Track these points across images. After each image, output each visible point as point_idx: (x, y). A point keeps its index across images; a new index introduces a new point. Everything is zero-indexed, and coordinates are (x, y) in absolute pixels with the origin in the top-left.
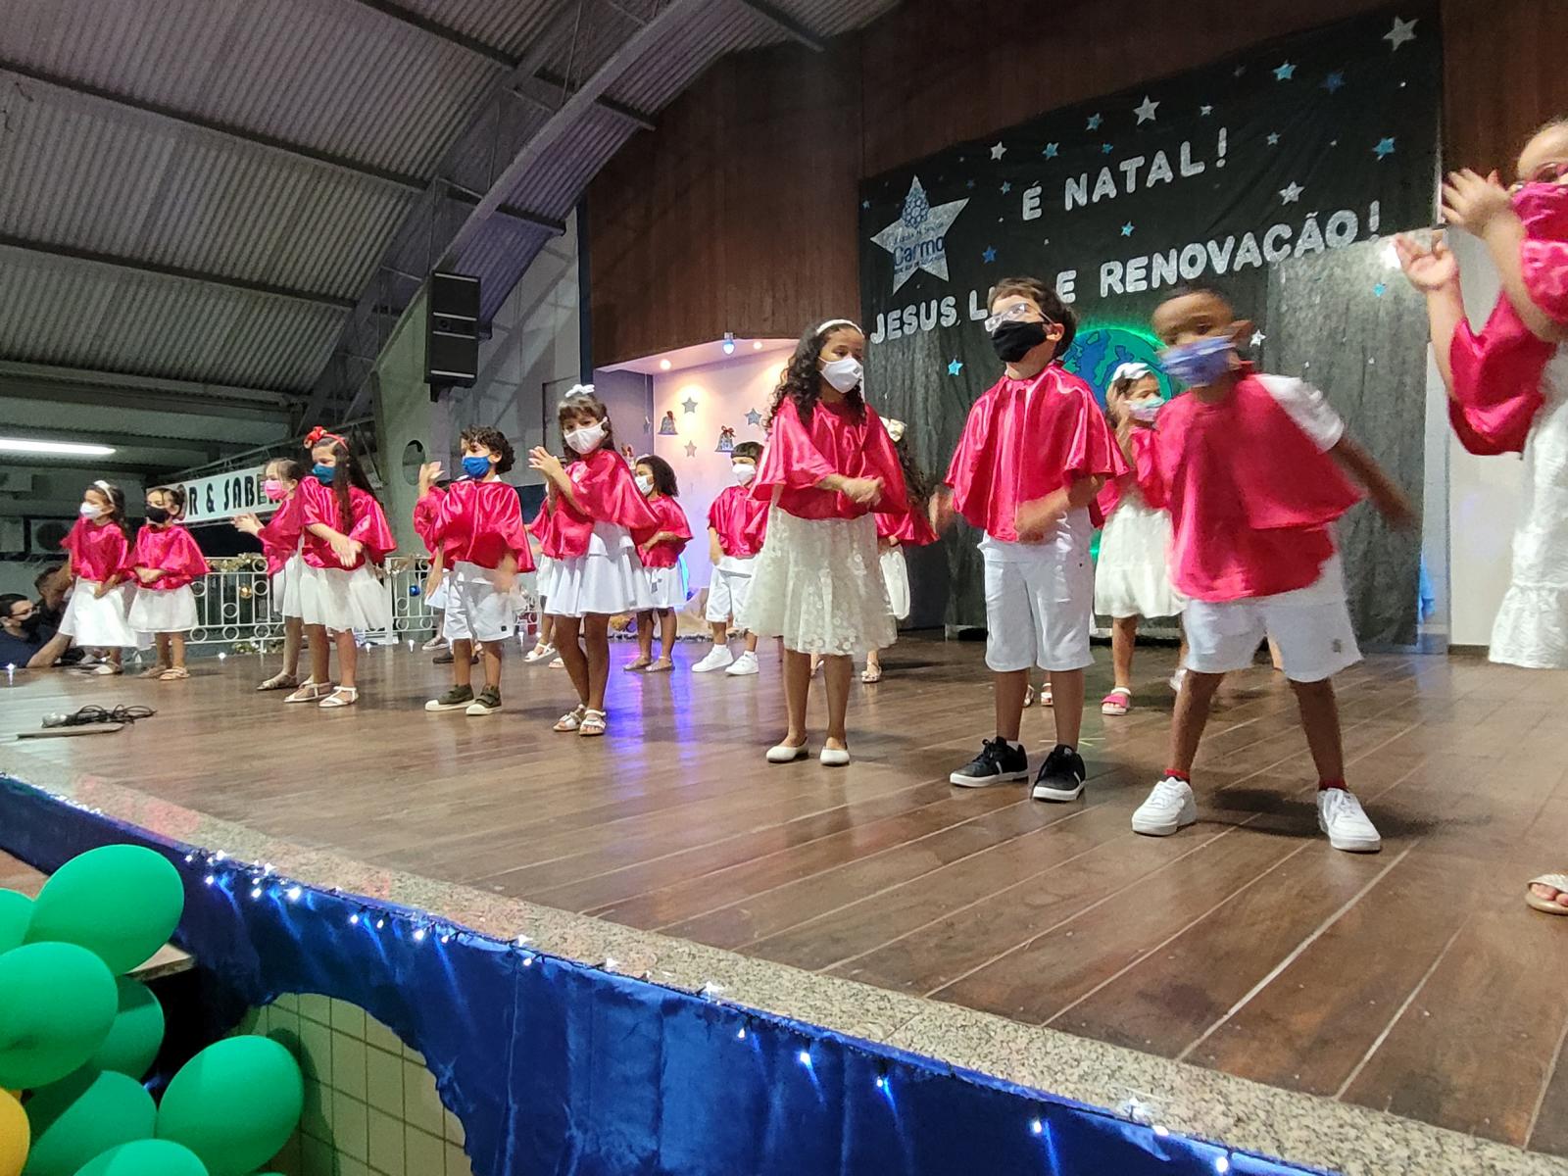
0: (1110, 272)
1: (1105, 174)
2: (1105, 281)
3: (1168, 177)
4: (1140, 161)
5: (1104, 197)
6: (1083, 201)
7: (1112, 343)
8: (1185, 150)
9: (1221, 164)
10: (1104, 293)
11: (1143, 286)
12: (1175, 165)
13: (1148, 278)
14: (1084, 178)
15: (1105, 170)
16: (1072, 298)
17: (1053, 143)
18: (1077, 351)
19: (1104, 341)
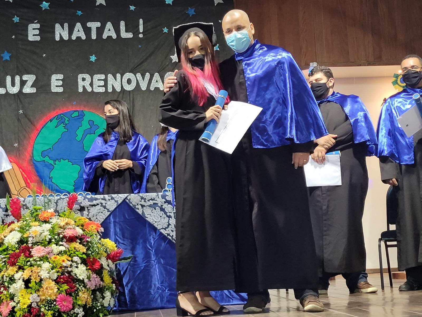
0: (84, 79)
1: (78, 26)
2: (81, 83)
3: (114, 36)
4: (98, 24)
5: (79, 38)
6: (66, 37)
7: (86, 119)
8: (122, 24)
9: (141, 36)
10: (81, 90)
11: (102, 90)
12: (117, 31)
13: (106, 86)
14: (66, 25)
15: (78, 25)
16: (61, 90)
17: (46, 2)
18: (65, 119)
19: (81, 116)
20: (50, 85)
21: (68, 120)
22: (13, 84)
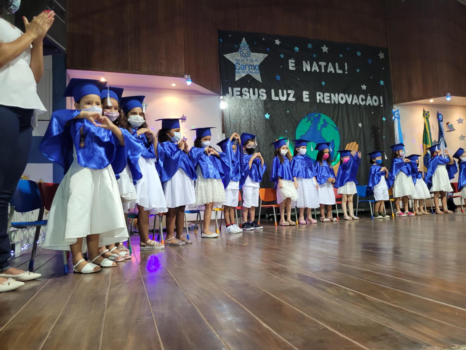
0: (320, 95)
2: (318, 97)
3: (333, 71)
4: (325, 63)
5: (315, 71)
6: (309, 70)
7: (322, 118)
8: (337, 64)
9: (347, 73)
10: (318, 101)
11: (329, 102)
12: (334, 68)
13: (330, 100)
15: (314, 62)
16: (308, 100)
17: (297, 47)
18: (311, 118)
19: (319, 117)
20: (302, 97)
21: (313, 119)
22: (283, 95)
